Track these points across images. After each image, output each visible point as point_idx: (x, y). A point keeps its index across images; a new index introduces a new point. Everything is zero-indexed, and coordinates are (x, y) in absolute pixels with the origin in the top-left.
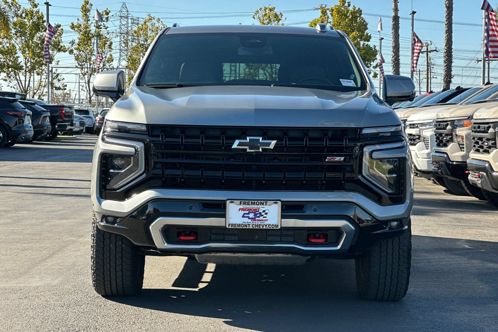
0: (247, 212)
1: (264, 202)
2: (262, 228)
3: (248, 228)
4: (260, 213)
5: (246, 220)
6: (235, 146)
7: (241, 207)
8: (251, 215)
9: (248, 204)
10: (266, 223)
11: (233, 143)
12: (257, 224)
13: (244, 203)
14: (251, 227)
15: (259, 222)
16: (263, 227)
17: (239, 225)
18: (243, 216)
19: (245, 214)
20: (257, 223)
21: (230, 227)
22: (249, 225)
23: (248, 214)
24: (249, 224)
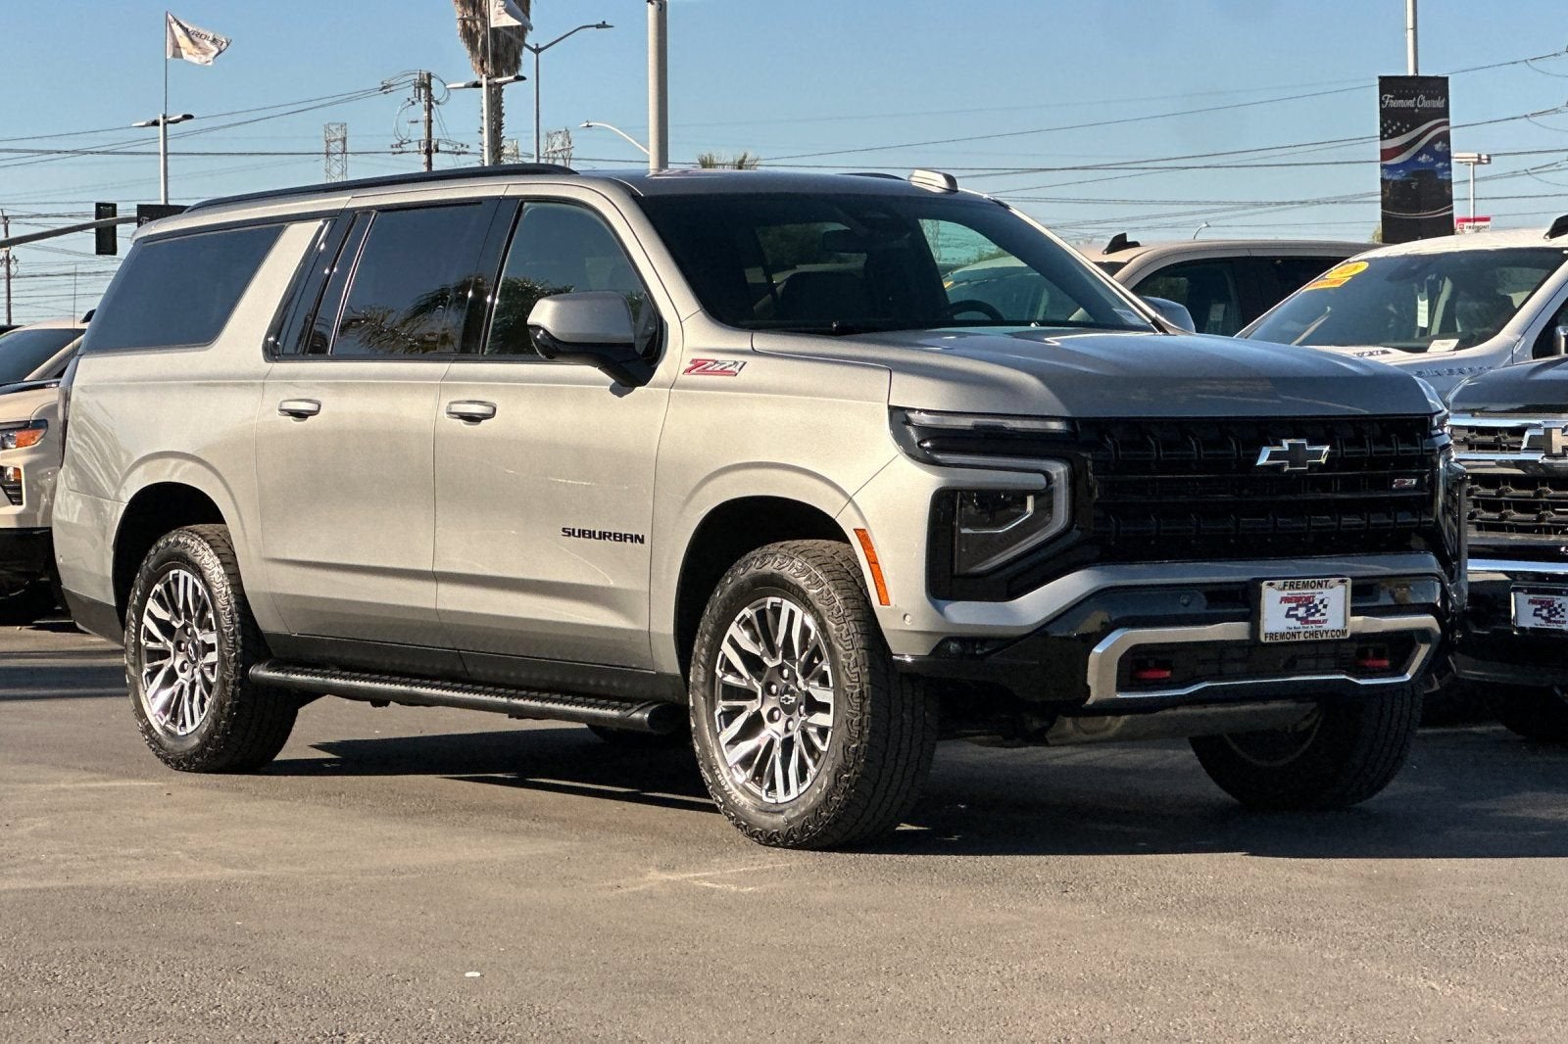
0: (1294, 605)
1: (1321, 580)
2: (1320, 638)
3: (1297, 639)
4: (1316, 605)
5: (1293, 622)
6: (1263, 460)
7: (1285, 594)
8: (1301, 612)
9: (1297, 588)
10: (1325, 627)
11: (1258, 455)
12: (1310, 629)
13: (1291, 586)
14: (1302, 638)
15: (1313, 625)
16: (1322, 636)
17: (1282, 635)
18: (1288, 616)
19: (1290, 609)
20: (1312, 628)
21: (1268, 640)
22: (1299, 633)
23: (1296, 609)
24: (1298, 630)
